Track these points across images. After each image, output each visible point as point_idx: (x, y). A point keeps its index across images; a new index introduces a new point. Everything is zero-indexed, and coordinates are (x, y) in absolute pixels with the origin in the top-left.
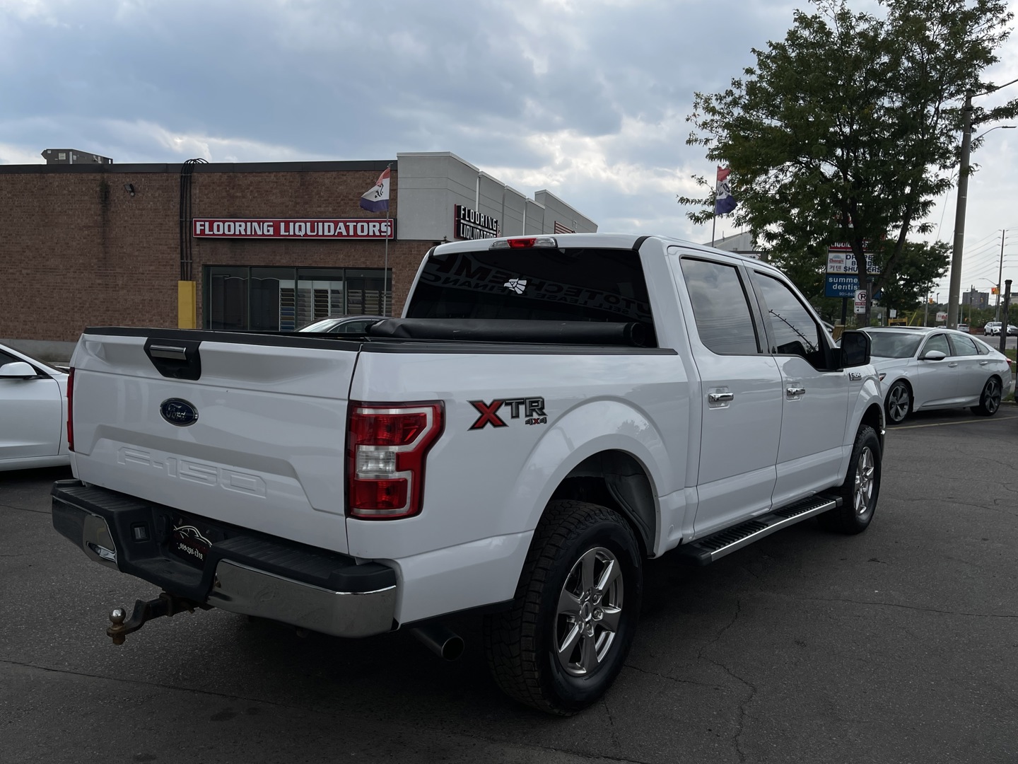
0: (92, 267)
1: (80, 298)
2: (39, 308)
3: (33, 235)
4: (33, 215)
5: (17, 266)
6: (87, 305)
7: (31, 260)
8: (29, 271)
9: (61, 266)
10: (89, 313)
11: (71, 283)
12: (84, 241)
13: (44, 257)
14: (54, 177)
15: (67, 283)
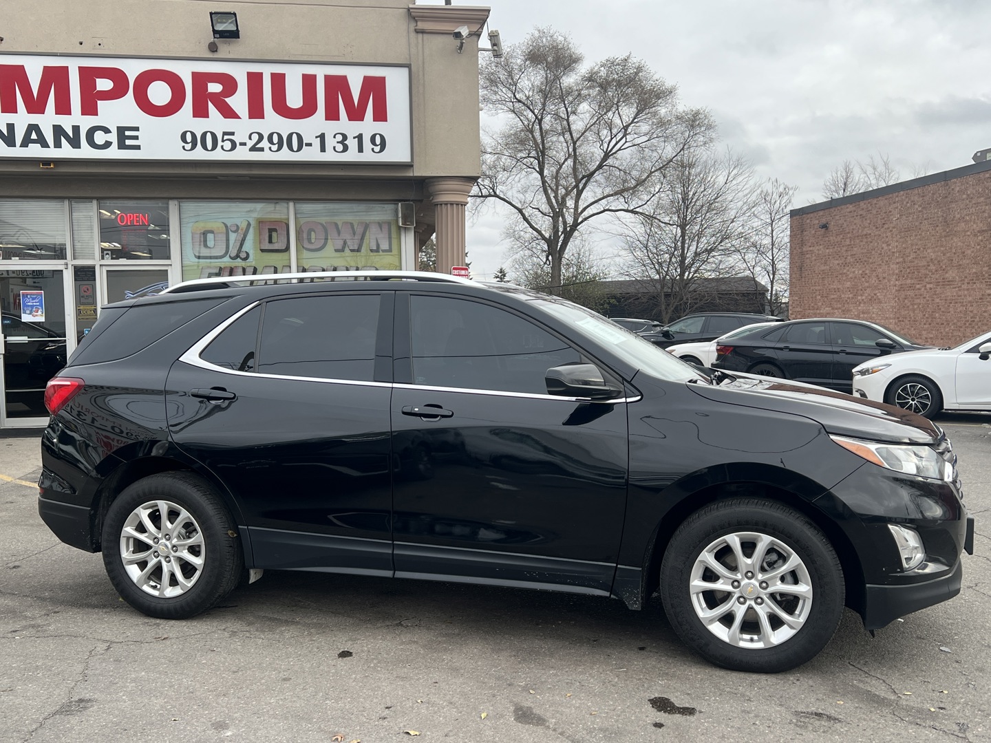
0: (984, 275)
1: (971, 312)
2: (938, 324)
3: (936, 247)
4: (937, 226)
5: (923, 281)
6: (978, 319)
7: (933, 274)
8: (931, 286)
9: (957, 278)
10: (979, 327)
11: (965, 296)
12: (978, 247)
13: (944, 270)
14: (956, 183)
15: (961, 296)
